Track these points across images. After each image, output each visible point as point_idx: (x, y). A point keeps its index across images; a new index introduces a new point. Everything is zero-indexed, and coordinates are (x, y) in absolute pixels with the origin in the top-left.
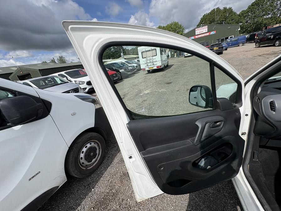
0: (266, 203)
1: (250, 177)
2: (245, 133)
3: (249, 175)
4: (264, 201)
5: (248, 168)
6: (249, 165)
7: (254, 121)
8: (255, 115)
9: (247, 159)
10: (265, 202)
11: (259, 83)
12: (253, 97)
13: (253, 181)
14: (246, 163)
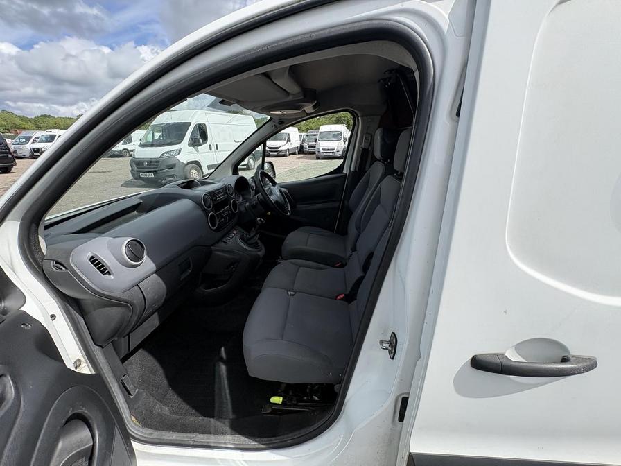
0: (206, 436)
1: (151, 434)
2: (78, 360)
3: (148, 432)
4: (200, 438)
5: (135, 424)
6: (133, 418)
7: (81, 320)
8: (74, 305)
9: (123, 409)
10: (202, 436)
11: (34, 225)
12: (41, 268)
13: (163, 433)
14: (126, 418)
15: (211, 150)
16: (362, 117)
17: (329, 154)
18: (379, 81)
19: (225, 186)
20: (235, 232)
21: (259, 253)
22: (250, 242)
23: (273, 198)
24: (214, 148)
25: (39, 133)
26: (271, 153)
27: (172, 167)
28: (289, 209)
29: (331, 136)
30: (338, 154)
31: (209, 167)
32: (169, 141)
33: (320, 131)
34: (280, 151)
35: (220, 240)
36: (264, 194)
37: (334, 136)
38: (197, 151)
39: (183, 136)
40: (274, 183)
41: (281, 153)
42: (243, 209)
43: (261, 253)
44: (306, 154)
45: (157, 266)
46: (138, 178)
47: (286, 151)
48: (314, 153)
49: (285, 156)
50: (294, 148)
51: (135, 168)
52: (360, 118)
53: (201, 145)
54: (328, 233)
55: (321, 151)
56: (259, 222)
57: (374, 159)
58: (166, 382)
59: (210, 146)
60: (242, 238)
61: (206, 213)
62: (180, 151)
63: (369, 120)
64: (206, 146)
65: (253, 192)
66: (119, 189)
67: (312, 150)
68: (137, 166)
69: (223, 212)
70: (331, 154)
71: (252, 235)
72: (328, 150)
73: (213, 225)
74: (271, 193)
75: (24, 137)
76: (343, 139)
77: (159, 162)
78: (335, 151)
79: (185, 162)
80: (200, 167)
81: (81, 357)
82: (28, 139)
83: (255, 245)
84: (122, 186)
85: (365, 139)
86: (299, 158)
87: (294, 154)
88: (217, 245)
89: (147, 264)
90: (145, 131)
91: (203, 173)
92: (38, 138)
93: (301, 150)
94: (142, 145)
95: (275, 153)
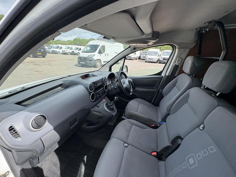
15: (105, 55)
16: (179, 48)
17: (151, 61)
18: (197, 29)
19: (103, 79)
20: (104, 100)
21: (113, 114)
22: (110, 107)
23: (125, 86)
24: (107, 55)
25: (55, 46)
26: (128, 58)
27: (91, 60)
28: (132, 91)
29: (153, 53)
30: (154, 61)
31: (104, 62)
32: (91, 51)
33: (149, 51)
34: (131, 58)
35: (96, 105)
36: (120, 83)
37: (154, 53)
38: (101, 55)
39: (97, 49)
40: (126, 77)
41: (131, 59)
42: (110, 88)
43: (114, 114)
44: (141, 59)
45: (54, 127)
46: (79, 63)
47: (133, 58)
48: (145, 60)
49: (133, 60)
50: (137, 57)
51: (79, 60)
52: (177, 49)
53: (102, 53)
54: (149, 104)
55: (148, 59)
56: (116, 99)
57: (182, 72)
58: (59, 172)
59: (105, 54)
60: (107, 105)
61: (90, 93)
62: (94, 55)
63: (182, 51)
64: (104, 54)
65: (116, 80)
66: (73, 67)
67: (144, 58)
68: (80, 59)
69: (100, 91)
70: (152, 61)
71: (111, 104)
72: (151, 59)
73: (92, 99)
74: (124, 83)
75: (51, 47)
76: (158, 55)
77: (87, 58)
78: (154, 60)
79: (96, 59)
80: (101, 61)
81: (9, 170)
82: (52, 47)
83: (112, 109)
84: (74, 66)
85: (178, 60)
86: (138, 61)
87: (136, 59)
88: (94, 108)
89: (48, 127)
90: (84, 47)
91: (101, 64)
92: (54, 47)
93: (139, 58)
94: (83, 52)
95: (129, 58)
